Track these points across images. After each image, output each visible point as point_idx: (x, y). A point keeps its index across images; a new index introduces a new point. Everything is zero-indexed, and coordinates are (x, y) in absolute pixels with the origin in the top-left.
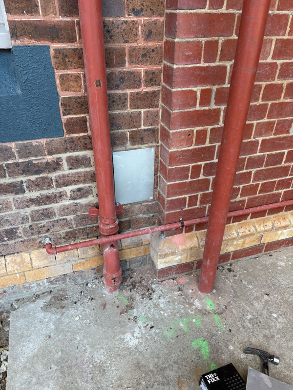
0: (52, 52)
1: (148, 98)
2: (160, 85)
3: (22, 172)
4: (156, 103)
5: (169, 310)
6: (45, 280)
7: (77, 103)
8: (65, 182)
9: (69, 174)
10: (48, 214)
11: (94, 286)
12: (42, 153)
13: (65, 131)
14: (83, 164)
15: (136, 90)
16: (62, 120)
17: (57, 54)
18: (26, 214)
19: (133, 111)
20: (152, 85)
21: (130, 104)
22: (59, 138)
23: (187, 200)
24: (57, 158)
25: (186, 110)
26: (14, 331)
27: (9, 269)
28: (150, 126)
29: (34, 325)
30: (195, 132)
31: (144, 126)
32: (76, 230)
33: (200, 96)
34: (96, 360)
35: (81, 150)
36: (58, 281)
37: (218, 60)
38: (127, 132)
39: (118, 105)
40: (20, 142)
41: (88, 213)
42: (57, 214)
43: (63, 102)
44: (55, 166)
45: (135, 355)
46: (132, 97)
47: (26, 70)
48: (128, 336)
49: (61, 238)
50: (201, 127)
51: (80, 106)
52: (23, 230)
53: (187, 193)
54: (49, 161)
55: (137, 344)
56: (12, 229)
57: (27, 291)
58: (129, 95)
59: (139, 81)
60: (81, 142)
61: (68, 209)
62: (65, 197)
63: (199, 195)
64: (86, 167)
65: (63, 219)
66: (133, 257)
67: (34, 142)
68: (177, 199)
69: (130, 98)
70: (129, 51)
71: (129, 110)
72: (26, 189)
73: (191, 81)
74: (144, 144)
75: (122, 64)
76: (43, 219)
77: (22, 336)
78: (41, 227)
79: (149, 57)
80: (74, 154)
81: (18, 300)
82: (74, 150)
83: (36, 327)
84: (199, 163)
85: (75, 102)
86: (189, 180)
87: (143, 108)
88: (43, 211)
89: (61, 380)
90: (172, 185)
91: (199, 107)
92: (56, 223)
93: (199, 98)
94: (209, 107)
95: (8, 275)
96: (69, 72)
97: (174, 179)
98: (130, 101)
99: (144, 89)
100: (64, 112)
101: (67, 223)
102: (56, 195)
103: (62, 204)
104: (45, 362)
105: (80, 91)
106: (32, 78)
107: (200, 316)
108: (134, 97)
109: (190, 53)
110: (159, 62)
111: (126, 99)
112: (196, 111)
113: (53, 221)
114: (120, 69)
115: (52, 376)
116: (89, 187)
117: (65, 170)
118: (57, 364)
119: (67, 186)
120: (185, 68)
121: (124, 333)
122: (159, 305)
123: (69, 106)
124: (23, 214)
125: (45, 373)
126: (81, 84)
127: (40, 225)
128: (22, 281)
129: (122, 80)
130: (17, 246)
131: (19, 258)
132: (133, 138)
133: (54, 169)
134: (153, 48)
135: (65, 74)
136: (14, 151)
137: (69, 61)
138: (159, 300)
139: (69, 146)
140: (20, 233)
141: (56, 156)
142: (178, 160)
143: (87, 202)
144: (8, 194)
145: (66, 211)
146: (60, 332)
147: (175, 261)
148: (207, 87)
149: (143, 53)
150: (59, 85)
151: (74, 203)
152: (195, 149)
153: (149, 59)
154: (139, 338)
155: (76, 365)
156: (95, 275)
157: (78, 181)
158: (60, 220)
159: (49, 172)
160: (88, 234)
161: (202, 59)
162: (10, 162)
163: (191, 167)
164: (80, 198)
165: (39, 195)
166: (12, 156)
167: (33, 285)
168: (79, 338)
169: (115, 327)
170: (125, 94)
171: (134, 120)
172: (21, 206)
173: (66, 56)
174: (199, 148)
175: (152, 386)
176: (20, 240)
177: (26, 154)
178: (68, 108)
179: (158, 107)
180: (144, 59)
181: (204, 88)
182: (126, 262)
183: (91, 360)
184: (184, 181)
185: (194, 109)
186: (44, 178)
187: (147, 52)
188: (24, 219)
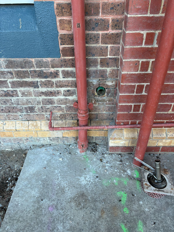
0: (55, 5)
1: (113, 38)
2: (122, 29)
3: (37, 76)
4: (118, 41)
5: (110, 171)
6: (48, 138)
7: (68, 38)
8: (60, 85)
9: (63, 81)
10: (51, 102)
11: (73, 147)
12: (48, 66)
13: (61, 54)
14: (71, 76)
15: (106, 32)
16: (60, 48)
17: (58, 7)
18: (40, 100)
19: (103, 45)
20: (117, 29)
21: (101, 41)
22: (58, 58)
23: (133, 107)
24: (56, 70)
25: (135, 47)
26: (28, 160)
27: (30, 128)
28: (113, 56)
29: (37, 159)
30: (140, 62)
31: (110, 55)
32: (66, 114)
33: (146, 38)
34: (62, 185)
35: (70, 67)
36: (55, 140)
37: (161, 12)
38: (99, 58)
39: (93, 41)
40: (37, 59)
41: (73, 105)
42: (56, 103)
43: (60, 37)
44: (55, 75)
45: (83, 189)
46: (103, 36)
47: (41, 16)
48: (82, 178)
49: (57, 117)
50: (145, 59)
51: (70, 40)
52: (38, 109)
53: (133, 102)
54: (52, 71)
55: (86, 184)
56: (32, 107)
57: (38, 142)
58: (101, 35)
59: (108, 26)
60: (70, 62)
61: (62, 101)
62: (60, 94)
63: (141, 105)
64: (72, 78)
65: (59, 107)
66: (97, 136)
67: (44, 60)
68: (126, 105)
69: (101, 37)
70: (102, 5)
71: (100, 45)
72: (39, 86)
73: (140, 27)
74: (109, 67)
75: (97, 14)
76: (48, 104)
77: (30, 163)
78: (47, 109)
79: (115, 10)
80: (66, 69)
81: (34, 145)
82: (66, 67)
83: (38, 160)
84: (142, 84)
85: (68, 37)
86: (135, 94)
87: (110, 44)
88: (49, 100)
89: (41, 190)
90: (122, 95)
91: (145, 45)
92: (55, 108)
93: (145, 39)
94: (152, 46)
95: (29, 131)
96: (65, 18)
97: (124, 92)
98: (101, 39)
99: (111, 31)
100: (61, 43)
101: (61, 109)
102: (55, 92)
103: (59, 97)
104: (37, 179)
105: (71, 30)
106: (44, 21)
107: (128, 179)
108: (104, 36)
109: (140, 7)
110: (122, 13)
111: (99, 37)
112: (142, 48)
113: (53, 106)
114: (96, 17)
115: (38, 186)
116: (74, 90)
117: (61, 78)
118: (42, 181)
119: (61, 87)
120: (136, 17)
121: (81, 176)
122: (105, 166)
123: (64, 40)
124: (38, 99)
125: (35, 184)
126: (71, 26)
127: (47, 107)
128: (36, 136)
129: (96, 25)
130: (35, 117)
131: (35, 123)
132: (102, 63)
133: (55, 76)
134: (119, 3)
135: (62, 20)
136: (34, 64)
137: (65, 11)
138: (106, 164)
139: (63, 64)
140: (36, 110)
141: (56, 69)
142: (128, 80)
143: (72, 99)
144: (30, 88)
145: (61, 102)
146: (49, 166)
147: (121, 144)
148: (151, 31)
149: (111, 7)
150: (59, 26)
151: (65, 98)
152: (140, 74)
153: (115, 11)
154: (88, 181)
155: (51, 184)
156: (75, 141)
157: (68, 86)
158: (58, 106)
159: (52, 78)
160: (73, 118)
161: (149, 11)
162: (32, 69)
163: (136, 85)
164: (69, 96)
165: (46, 91)
166: (32, 66)
167: (41, 139)
168: (57, 172)
169: (77, 172)
170: (98, 34)
171: (103, 52)
172: (37, 95)
173: (63, 8)
174: (143, 74)
175: (86, 208)
176: (36, 113)
177: (40, 66)
178: (63, 41)
179: (119, 44)
180: (112, 11)
181: (149, 32)
182: (93, 138)
183: (59, 184)
184: (131, 94)
185: (141, 46)
186: (49, 81)
187: (114, 6)
188: (39, 103)
